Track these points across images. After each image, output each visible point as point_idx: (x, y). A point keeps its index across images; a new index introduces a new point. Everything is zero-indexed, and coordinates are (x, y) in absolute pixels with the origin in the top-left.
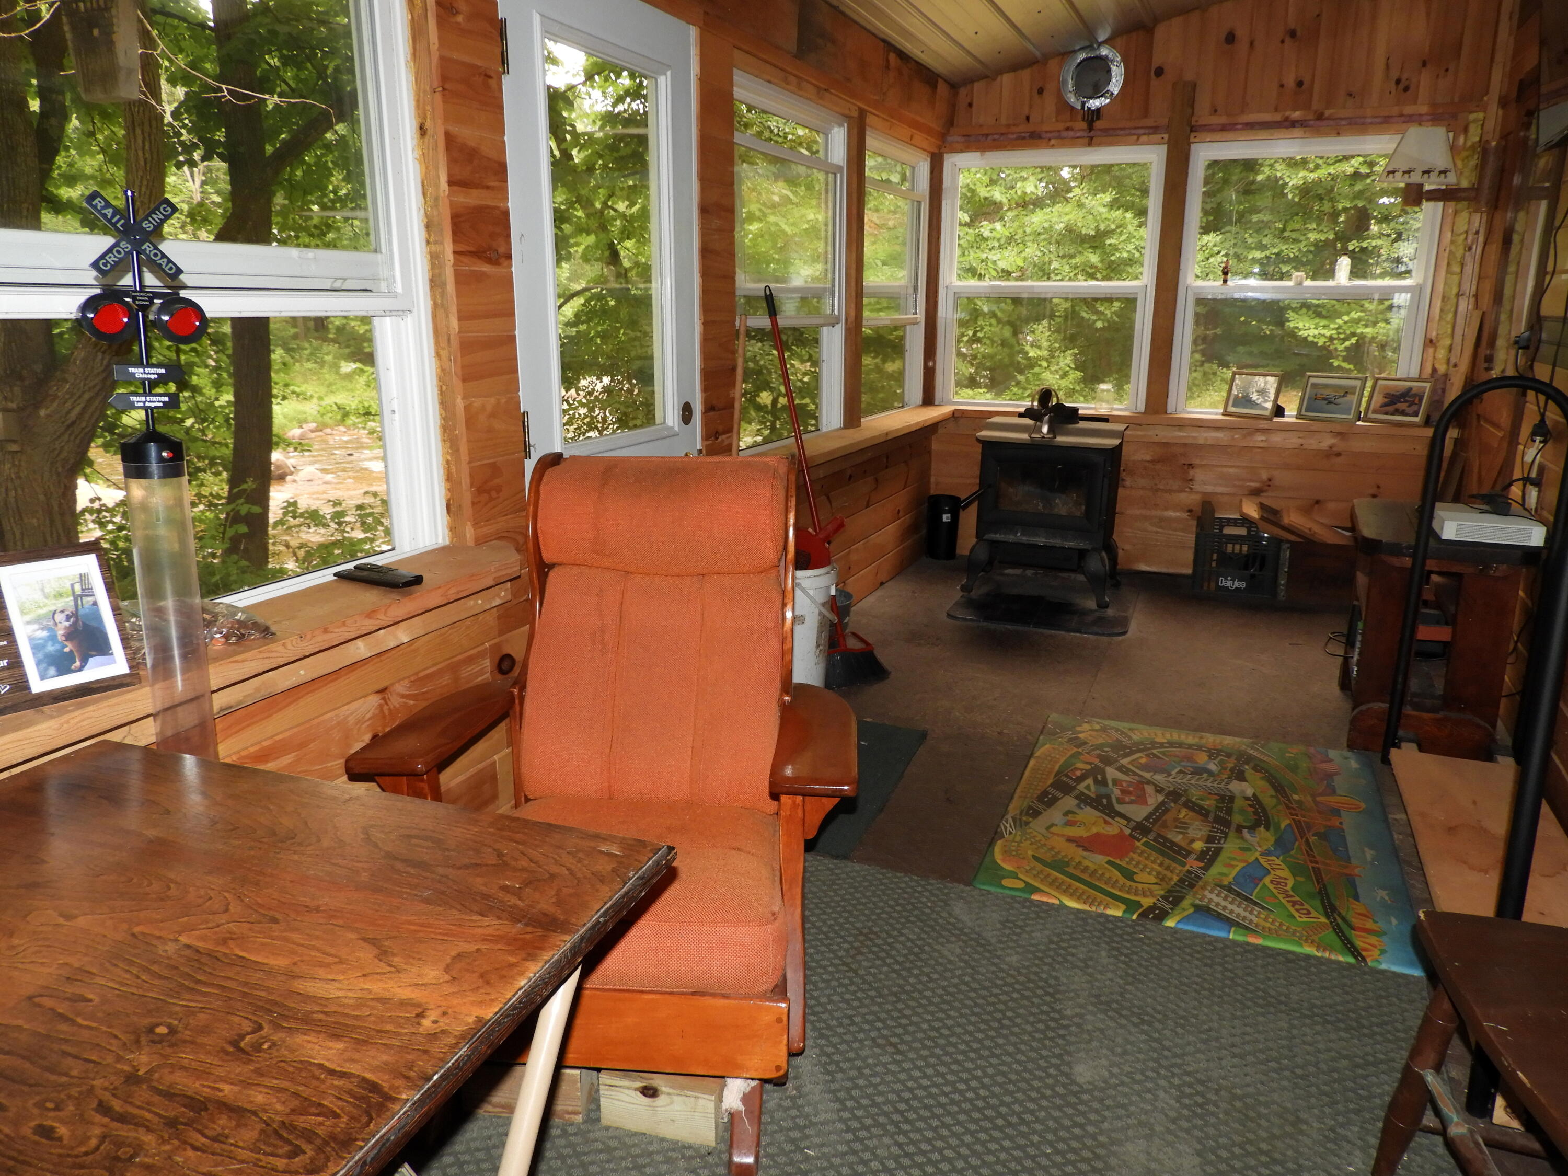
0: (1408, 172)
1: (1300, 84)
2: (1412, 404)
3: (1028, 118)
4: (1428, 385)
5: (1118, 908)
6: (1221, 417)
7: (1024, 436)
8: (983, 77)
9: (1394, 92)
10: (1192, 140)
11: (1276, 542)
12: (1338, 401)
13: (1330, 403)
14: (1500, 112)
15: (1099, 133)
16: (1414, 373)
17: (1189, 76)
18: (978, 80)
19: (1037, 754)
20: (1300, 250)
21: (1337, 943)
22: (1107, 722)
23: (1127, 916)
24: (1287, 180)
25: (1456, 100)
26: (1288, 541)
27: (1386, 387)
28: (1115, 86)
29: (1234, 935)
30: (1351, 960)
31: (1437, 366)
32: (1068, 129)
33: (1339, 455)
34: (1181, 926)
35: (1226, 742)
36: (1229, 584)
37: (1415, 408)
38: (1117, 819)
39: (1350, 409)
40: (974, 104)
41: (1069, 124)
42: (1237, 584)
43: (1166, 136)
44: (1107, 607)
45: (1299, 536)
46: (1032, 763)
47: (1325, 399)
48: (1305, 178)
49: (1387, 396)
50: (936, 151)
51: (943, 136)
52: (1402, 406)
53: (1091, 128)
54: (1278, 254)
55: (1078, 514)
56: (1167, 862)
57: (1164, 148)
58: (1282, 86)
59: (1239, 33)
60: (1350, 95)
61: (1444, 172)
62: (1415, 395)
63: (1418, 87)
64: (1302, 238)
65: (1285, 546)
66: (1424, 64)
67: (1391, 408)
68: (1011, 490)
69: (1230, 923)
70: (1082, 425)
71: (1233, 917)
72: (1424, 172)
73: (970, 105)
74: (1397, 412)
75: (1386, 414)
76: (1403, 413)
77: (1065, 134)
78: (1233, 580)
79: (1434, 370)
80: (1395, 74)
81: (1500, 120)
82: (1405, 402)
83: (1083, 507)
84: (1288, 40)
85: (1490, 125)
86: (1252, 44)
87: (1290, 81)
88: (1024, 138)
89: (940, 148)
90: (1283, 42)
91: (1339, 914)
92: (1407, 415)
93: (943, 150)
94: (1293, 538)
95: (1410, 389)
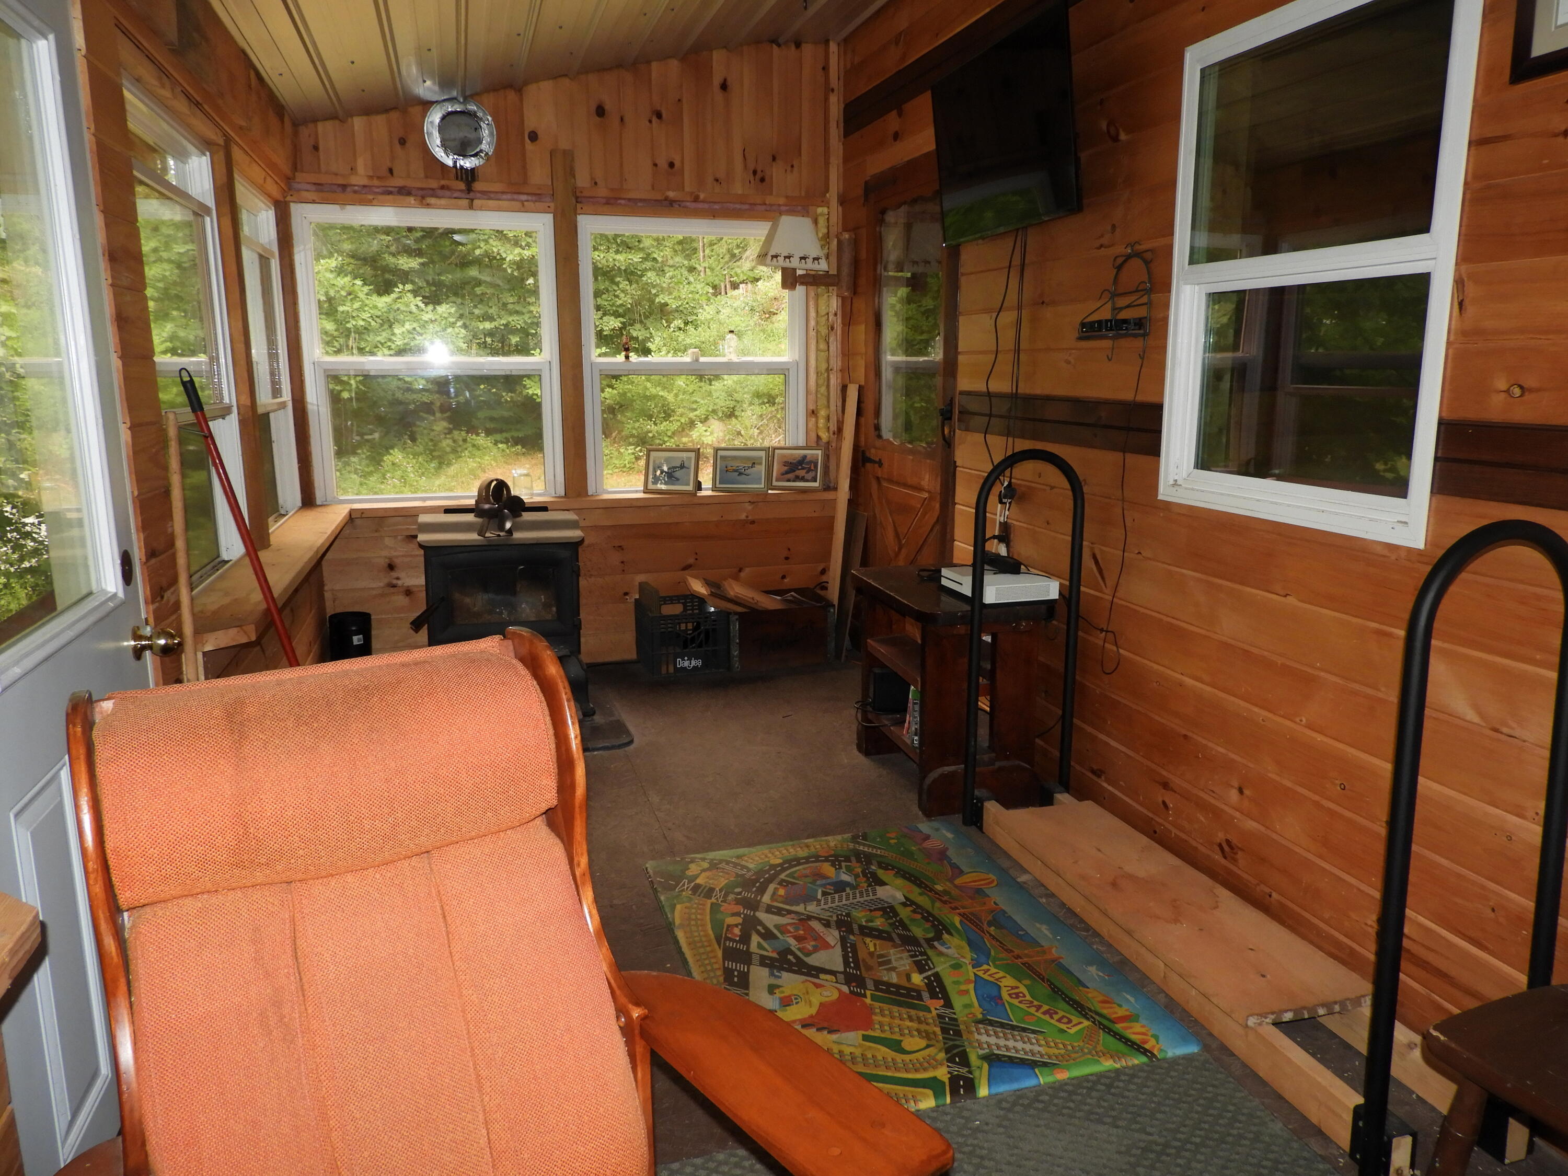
0: (789, 257)
1: (672, 165)
2: (809, 470)
3: (391, 171)
4: (819, 452)
5: (926, 1096)
6: (641, 495)
7: (473, 536)
8: (334, 117)
9: (752, 181)
10: (579, 211)
11: (724, 615)
12: (748, 472)
13: (740, 474)
14: (840, 209)
15: (479, 195)
16: (802, 442)
17: (564, 145)
18: (326, 119)
19: (677, 921)
20: (525, 322)
21: (1121, 1047)
22: (711, 855)
23: (941, 1102)
24: (504, 255)
25: (803, 194)
26: (736, 613)
27: (784, 456)
28: (487, 145)
29: (1044, 1078)
30: (1144, 1059)
31: (820, 434)
32: (442, 187)
33: (753, 522)
34: (995, 1090)
35: (832, 844)
36: (686, 664)
37: (811, 474)
38: (822, 976)
39: (761, 479)
40: (321, 148)
41: (443, 182)
42: (693, 663)
43: (552, 205)
44: (594, 714)
45: (744, 606)
46: (680, 935)
47: (735, 471)
48: (520, 254)
49: (786, 464)
50: (280, 198)
51: (289, 180)
52: (801, 473)
53: (469, 190)
54: (506, 325)
55: (549, 617)
56: (913, 1012)
57: (550, 217)
58: (655, 165)
59: (607, 107)
60: (717, 180)
61: (816, 259)
62: (810, 462)
63: (772, 178)
64: (525, 310)
65: (734, 618)
66: (774, 159)
67: (791, 476)
68: (468, 600)
69: (1031, 1065)
70: (527, 516)
71: (1021, 1055)
72: (801, 258)
73: (316, 148)
74: (798, 478)
75: (789, 480)
76: (803, 479)
77: (440, 192)
78: (690, 659)
79: (818, 437)
80: (751, 166)
81: (841, 217)
82: (803, 469)
83: (554, 609)
84: (654, 119)
85: (834, 219)
86: (622, 119)
87: (663, 163)
88: (390, 193)
89: (284, 193)
90: (650, 121)
91: (1090, 1010)
92: (807, 481)
93: (288, 198)
94: (740, 609)
95: (805, 457)
